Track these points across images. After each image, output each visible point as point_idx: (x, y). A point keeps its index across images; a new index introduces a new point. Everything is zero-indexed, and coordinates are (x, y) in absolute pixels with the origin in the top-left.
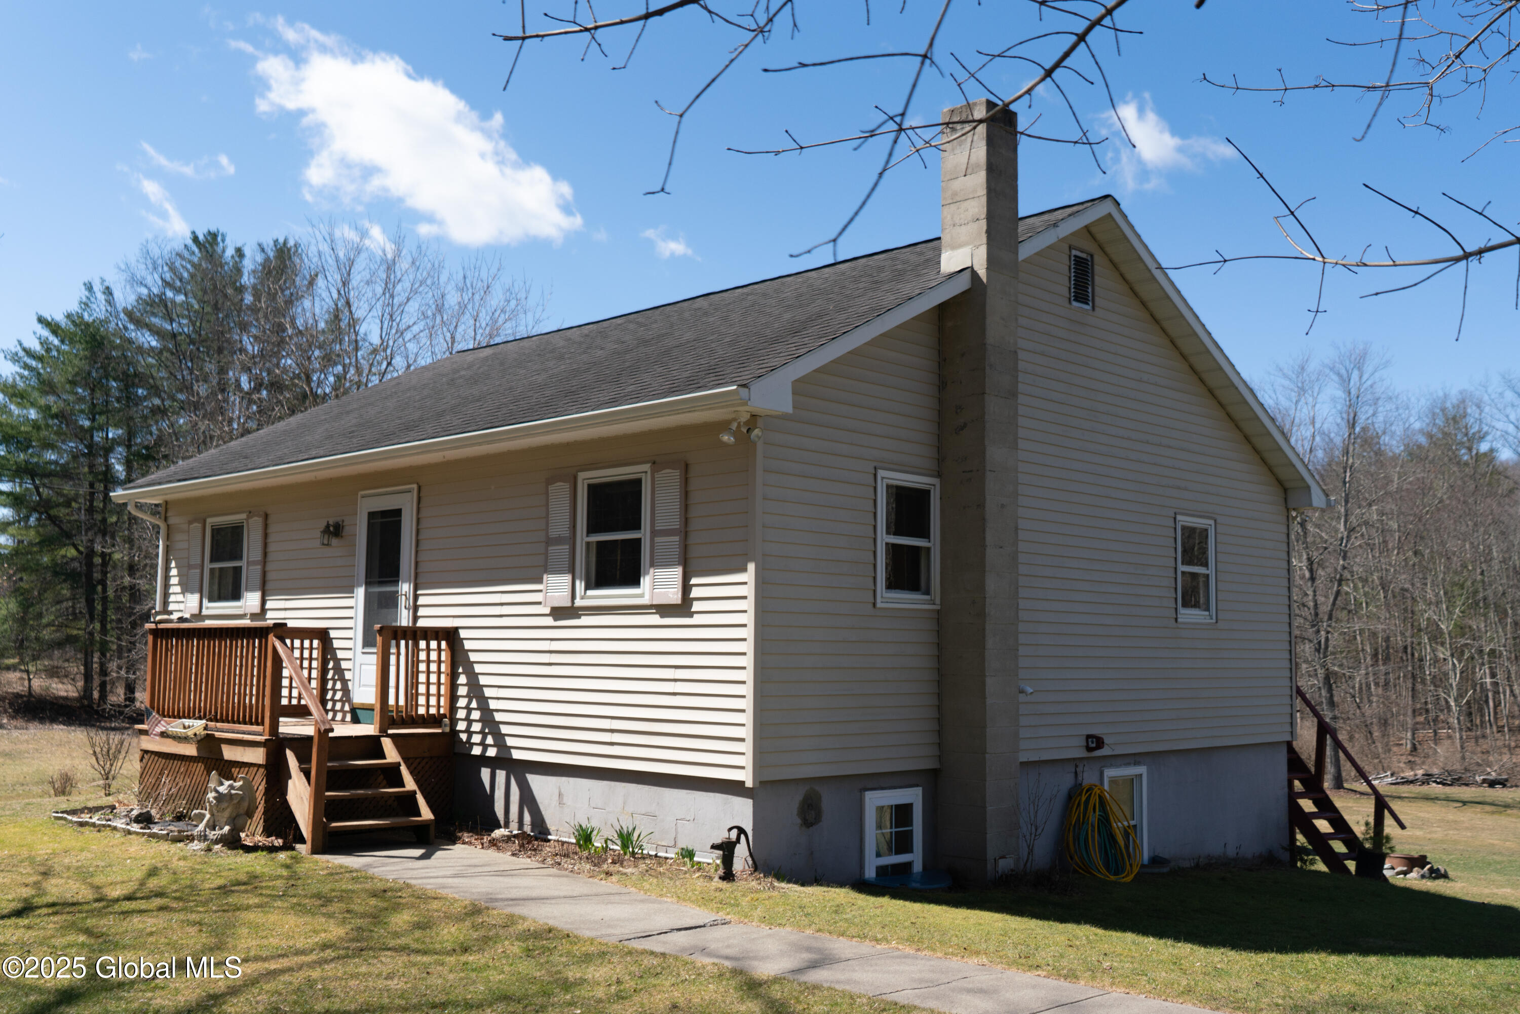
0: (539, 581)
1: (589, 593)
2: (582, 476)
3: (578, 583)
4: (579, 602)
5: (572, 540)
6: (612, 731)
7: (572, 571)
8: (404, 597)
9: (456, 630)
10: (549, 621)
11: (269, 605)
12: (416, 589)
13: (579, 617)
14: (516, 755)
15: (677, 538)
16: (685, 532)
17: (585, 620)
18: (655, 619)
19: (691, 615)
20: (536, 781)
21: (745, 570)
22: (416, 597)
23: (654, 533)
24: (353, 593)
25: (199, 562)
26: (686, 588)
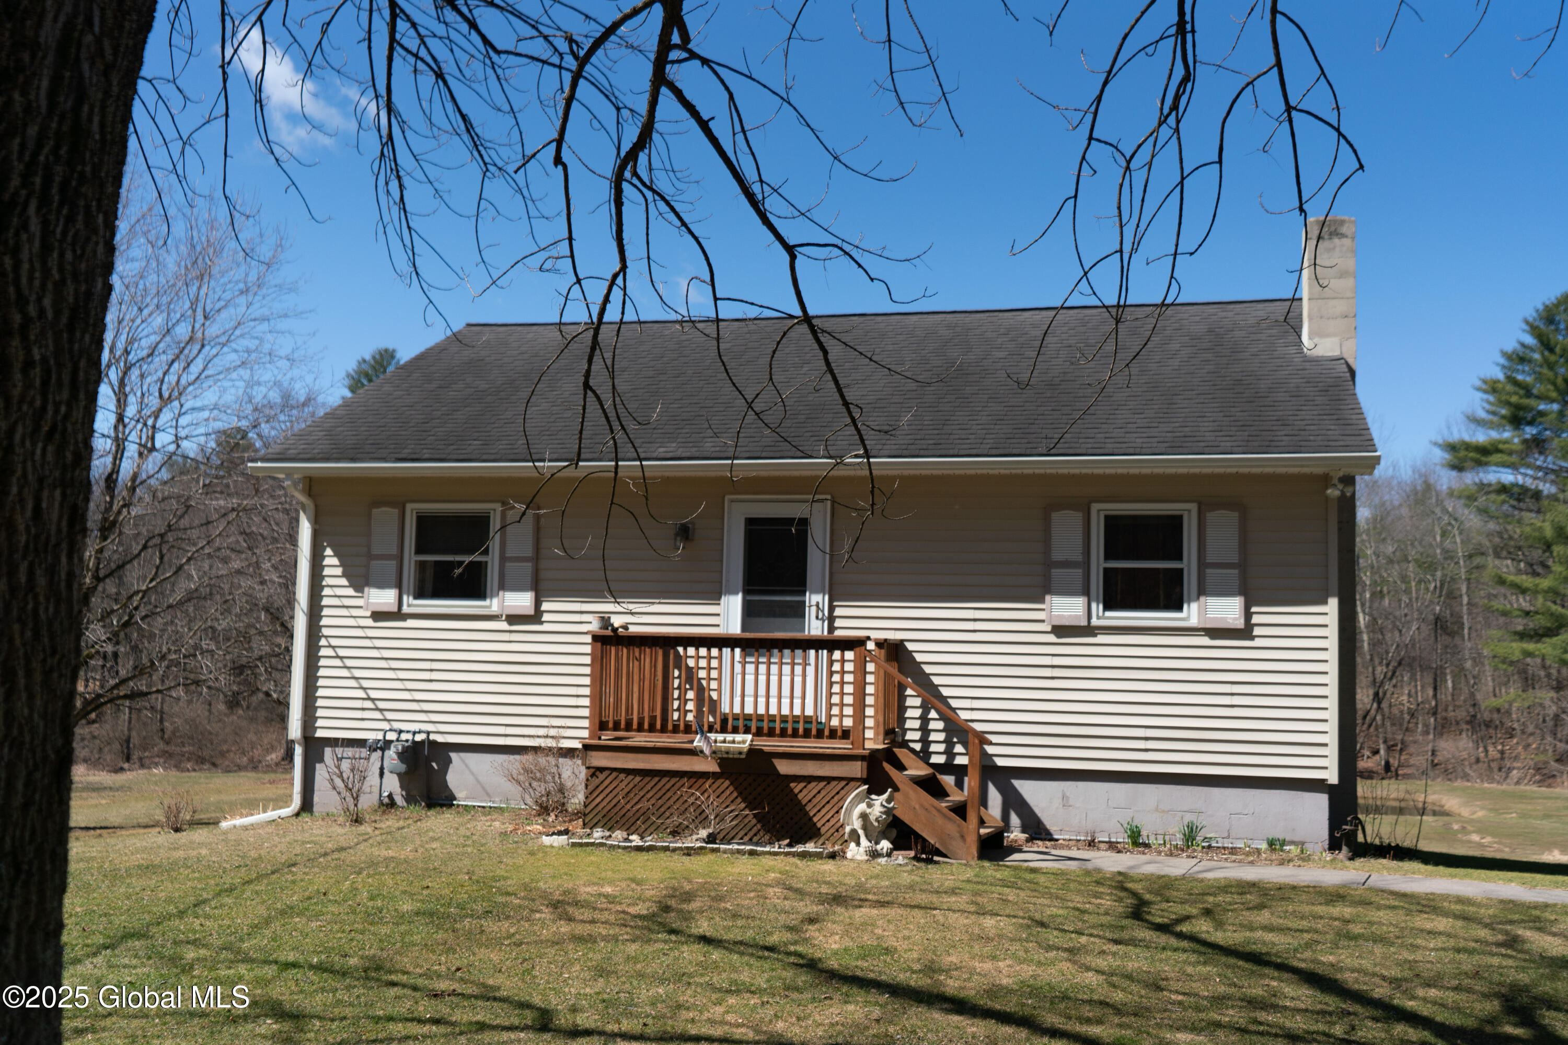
0: (1042, 601)
1: (1108, 614)
2: (1095, 507)
3: (1094, 606)
4: (1095, 622)
5: (1086, 565)
6: (1147, 739)
7: (1086, 592)
8: (814, 609)
9: (902, 641)
10: (1052, 638)
11: (545, 606)
12: (831, 602)
13: (1095, 635)
14: (1000, 762)
15: (1236, 571)
16: (1242, 566)
17: (1101, 639)
18: (1206, 641)
19: (1252, 638)
20: (1025, 787)
21: (1324, 602)
22: (832, 608)
23: (1203, 565)
24: (719, 599)
25: (394, 551)
26: (1248, 615)
